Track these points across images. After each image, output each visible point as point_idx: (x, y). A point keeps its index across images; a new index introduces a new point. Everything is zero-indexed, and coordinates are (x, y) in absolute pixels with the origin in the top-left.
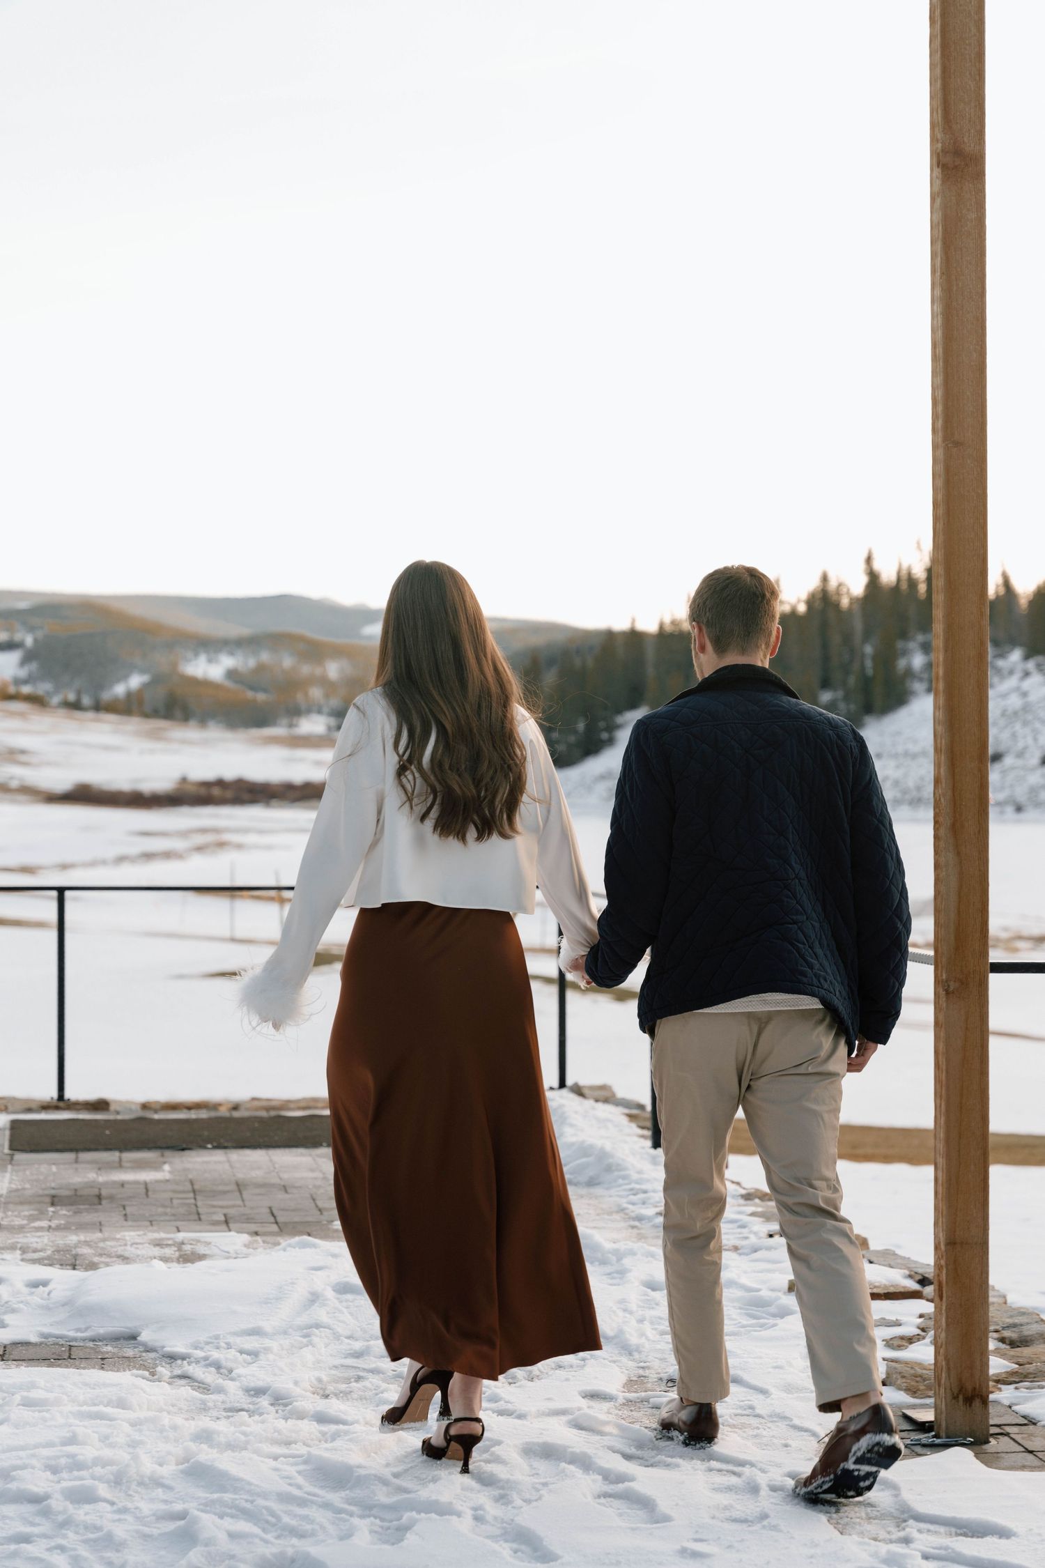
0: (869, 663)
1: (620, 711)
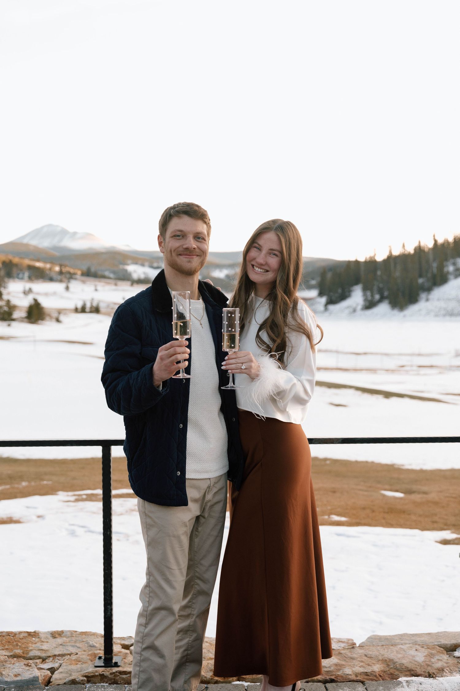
0: (435, 269)
1: (352, 286)
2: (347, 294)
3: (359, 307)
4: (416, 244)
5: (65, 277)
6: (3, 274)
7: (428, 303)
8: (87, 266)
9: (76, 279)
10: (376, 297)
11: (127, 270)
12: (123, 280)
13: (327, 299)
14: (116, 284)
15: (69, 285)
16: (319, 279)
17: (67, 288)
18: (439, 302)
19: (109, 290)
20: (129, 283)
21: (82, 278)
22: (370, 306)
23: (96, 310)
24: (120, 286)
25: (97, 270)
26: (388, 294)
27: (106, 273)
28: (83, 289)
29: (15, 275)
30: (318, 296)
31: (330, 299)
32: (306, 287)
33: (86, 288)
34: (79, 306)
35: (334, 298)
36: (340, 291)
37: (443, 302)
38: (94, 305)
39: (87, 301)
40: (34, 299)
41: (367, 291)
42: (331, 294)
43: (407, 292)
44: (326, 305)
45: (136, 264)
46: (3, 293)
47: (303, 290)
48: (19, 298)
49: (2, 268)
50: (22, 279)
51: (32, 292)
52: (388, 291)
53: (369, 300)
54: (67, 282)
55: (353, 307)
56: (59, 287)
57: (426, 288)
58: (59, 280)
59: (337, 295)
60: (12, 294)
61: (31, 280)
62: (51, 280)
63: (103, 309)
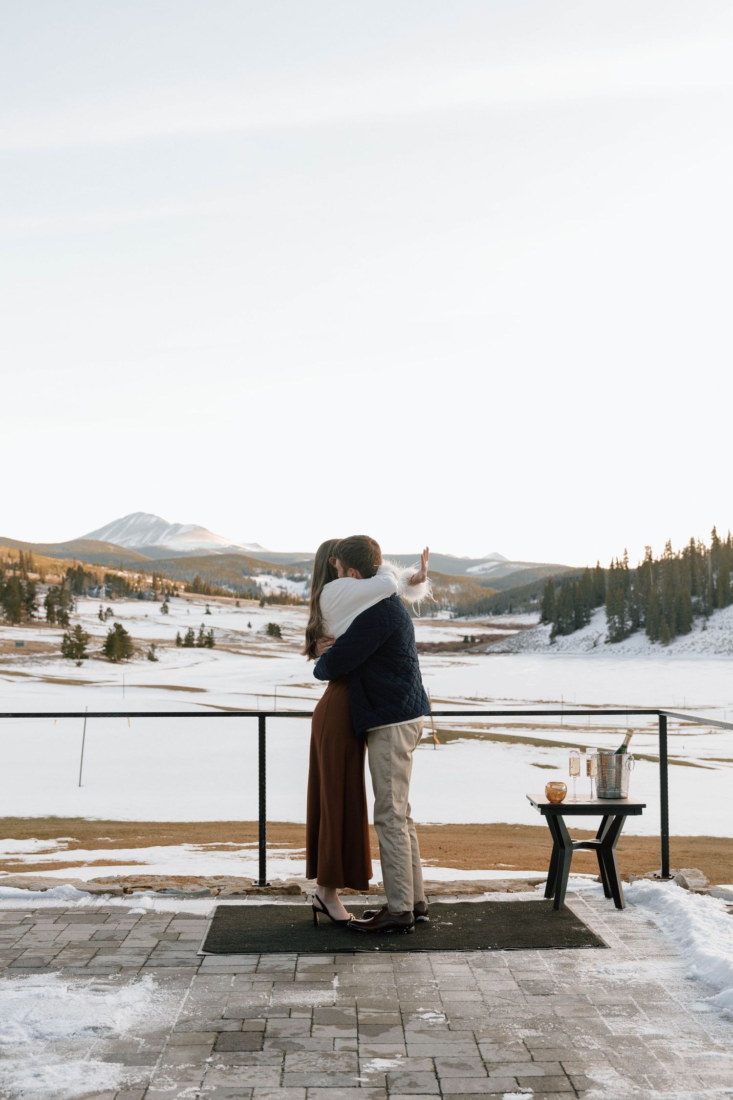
1: (592, 608)
2: (585, 619)
3: (603, 639)
4: (687, 544)
5: (162, 594)
6: (67, 587)
7: (705, 633)
8: (195, 577)
9: (178, 596)
10: (628, 625)
11: (255, 583)
12: (249, 597)
13: (553, 627)
14: (238, 605)
15: (168, 604)
16: (543, 597)
17: (165, 610)
18: (721, 632)
19: (228, 612)
20: (258, 602)
21: (187, 594)
22: (619, 638)
23: (208, 642)
24: (244, 606)
25: (210, 582)
26: (645, 619)
27: (223, 587)
28: (188, 611)
29: (87, 589)
30: (540, 623)
31: (559, 627)
32: (524, 609)
33: (193, 609)
34: (183, 636)
35: (565, 626)
36: (573, 615)
37: (728, 632)
38: (206, 634)
39: (195, 628)
40: (115, 625)
41: (614, 615)
42: (560, 619)
43: (674, 616)
44: (552, 636)
45: (269, 573)
46: (69, 616)
47: (520, 614)
48: (93, 624)
49: (67, 579)
50: (97, 596)
51: (112, 615)
52: (646, 615)
53: (616, 629)
54: (164, 600)
55: (593, 639)
56: (152, 608)
57: (702, 611)
58: (152, 598)
59: (569, 621)
60: (82, 618)
61: (111, 598)
62: (141, 597)
63: (218, 641)
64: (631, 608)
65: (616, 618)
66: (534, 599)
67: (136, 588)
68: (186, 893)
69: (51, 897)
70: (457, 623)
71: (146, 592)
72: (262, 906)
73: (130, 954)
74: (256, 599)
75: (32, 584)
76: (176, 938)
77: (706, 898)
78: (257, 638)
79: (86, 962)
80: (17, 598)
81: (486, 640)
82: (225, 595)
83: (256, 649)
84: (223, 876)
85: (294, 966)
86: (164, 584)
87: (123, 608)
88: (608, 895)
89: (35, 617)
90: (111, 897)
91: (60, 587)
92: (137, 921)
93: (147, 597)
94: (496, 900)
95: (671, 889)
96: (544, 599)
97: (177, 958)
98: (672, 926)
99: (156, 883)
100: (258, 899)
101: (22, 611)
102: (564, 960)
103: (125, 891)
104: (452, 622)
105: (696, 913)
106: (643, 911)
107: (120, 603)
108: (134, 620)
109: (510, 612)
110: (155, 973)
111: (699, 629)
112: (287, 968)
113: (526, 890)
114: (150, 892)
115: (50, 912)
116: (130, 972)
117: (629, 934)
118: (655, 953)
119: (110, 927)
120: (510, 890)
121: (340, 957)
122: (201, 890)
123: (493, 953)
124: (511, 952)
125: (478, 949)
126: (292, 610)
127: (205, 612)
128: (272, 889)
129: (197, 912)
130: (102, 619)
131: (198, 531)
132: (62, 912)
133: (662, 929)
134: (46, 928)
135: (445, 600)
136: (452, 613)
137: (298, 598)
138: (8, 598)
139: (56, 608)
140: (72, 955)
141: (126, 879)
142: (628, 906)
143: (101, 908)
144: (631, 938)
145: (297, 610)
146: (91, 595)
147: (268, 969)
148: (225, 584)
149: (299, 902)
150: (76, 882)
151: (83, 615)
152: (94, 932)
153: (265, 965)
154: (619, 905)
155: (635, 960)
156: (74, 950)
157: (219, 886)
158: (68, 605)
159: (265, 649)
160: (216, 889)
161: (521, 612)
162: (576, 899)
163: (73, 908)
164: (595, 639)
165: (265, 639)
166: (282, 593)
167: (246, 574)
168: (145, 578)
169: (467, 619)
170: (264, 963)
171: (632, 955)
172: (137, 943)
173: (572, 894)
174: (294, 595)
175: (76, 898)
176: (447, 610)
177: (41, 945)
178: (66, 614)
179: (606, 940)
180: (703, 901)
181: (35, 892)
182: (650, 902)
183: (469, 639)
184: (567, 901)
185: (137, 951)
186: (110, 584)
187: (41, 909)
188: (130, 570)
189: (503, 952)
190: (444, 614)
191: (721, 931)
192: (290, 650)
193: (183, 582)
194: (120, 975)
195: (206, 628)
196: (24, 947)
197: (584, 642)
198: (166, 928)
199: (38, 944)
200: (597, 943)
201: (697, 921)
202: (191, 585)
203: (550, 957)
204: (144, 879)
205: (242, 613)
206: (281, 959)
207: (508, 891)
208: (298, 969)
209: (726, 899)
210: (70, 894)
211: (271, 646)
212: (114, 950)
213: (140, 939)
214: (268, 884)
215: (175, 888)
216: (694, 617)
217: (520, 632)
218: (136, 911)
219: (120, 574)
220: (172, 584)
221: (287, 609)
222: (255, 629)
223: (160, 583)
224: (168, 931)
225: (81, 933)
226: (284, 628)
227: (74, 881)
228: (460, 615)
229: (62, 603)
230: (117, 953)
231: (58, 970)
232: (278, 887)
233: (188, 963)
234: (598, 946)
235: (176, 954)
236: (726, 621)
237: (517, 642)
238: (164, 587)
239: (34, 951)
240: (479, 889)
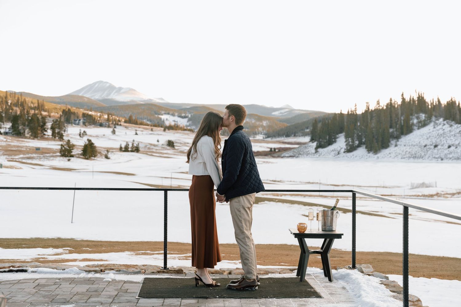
0: (402, 122)
1: (338, 134)
2: (334, 140)
3: (343, 150)
5: (112, 124)
6: (63, 119)
7: (396, 148)
8: (129, 115)
9: (120, 125)
10: (356, 143)
11: (161, 119)
12: (158, 126)
13: (317, 144)
14: (152, 130)
15: (115, 129)
16: (312, 128)
17: (114, 132)
18: (405, 147)
19: (147, 134)
20: (163, 129)
21: (125, 124)
22: (351, 150)
23: (136, 150)
24: (155, 131)
25: (138, 118)
26: (365, 141)
27: (144, 121)
28: (126, 133)
29: (73, 121)
30: (310, 142)
31: (320, 144)
32: (302, 134)
33: (128, 132)
34: (123, 146)
35: (323, 143)
36: (328, 138)
37: (408, 147)
38: (135, 145)
39: (129, 142)
40: (88, 140)
41: (349, 138)
42: (321, 140)
43: (380, 139)
44: (317, 148)
45: (168, 114)
46: (64, 134)
47: (300, 136)
48: (76, 139)
49: (62, 115)
50: (78, 124)
51: (86, 135)
52: (365, 138)
53: (350, 145)
54: (113, 127)
55: (338, 150)
56: (107, 131)
57: (395, 136)
58: (107, 126)
59: (325, 141)
60: (71, 136)
61: (85, 125)
62: (101, 125)
63: (142, 149)
64: (358, 135)
65: (350, 140)
66: (307, 128)
67: (99, 120)
68: (130, 272)
69: (67, 273)
70: (267, 141)
71: (104, 123)
72: (165, 278)
73: (105, 298)
74: (162, 127)
75: (44, 118)
76: (126, 291)
77: (370, 277)
78: (162, 147)
79: (86, 301)
80: (36, 125)
81: (281, 150)
82: (145, 125)
83: (161, 153)
84: (147, 265)
85: (180, 304)
86: (113, 119)
87: (92, 131)
88: (326, 276)
89: (46, 135)
90: (95, 273)
91: (59, 120)
92: (108, 284)
93: (104, 125)
94: (274, 277)
95: (355, 273)
96: (312, 129)
97: (127, 300)
98: (353, 289)
99: (116, 267)
100: (163, 275)
101: (39, 132)
102: (302, 303)
103: (101, 271)
104: (264, 140)
105: (364, 283)
106: (341, 282)
107: (90, 128)
108: (98, 137)
109: (295, 136)
110: (117, 305)
111: (393, 146)
112: (177, 304)
113: (288, 273)
114: (113, 271)
115: (67, 280)
116: (106, 305)
117: (333, 292)
118: (344, 301)
119: (95, 286)
120: (281, 273)
121: (200, 300)
122: (137, 271)
123: (270, 300)
124: (278, 299)
125: (264, 298)
126: (180, 133)
127: (135, 133)
128: (170, 270)
129: (135, 280)
130: (81, 137)
131: (131, 91)
132: (73, 280)
133: (349, 290)
134: (66, 286)
135: (260, 129)
136: (264, 136)
137: (184, 127)
138: (31, 125)
139: (57, 131)
140: (79, 298)
141: (101, 266)
142: (334, 280)
143: (91, 278)
144: (333, 294)
145: (183, 133)
146: (75, 124)
147: (168, 305)
148: (145, 119)
149: (182, 276)
150: (78, 267)
151: (71, 134)
152: (88, 288)
153: (167, 303)
154: (330, 280)
155: (334, 303)
156: (80, 296)
157: (145, 269)
158: (63, 129)
159: (166, 154)
160: (144, 270)
161: (300, 135)
162: (311, 277)
163: (78, 278)
164: (339, 151)
165: (166, 148)
166: (175, 124)
167: (156, 114)
168: (103, 115)
169: (272, 139)
170: (166, 302)
171: (333, 301)
172: (108, 293)
173: (309, 275)
174: (181, 126)
175: (79, 274)
176: (261, 134)
177: (65, 293)
178: (62, 134)
179: (322, 294)
180: (369, 278)
181: (60, 271)
182: (345, 279)
183: (273, 150)
184: (306, 278)
185: (108, 296)
186: (85, 118)
187: (63, 278)
188: (95, 111)
189: (275, 299)
190: (260, 136)
191: (375, 291)
192: (179, 154)
193: (123, 117)
194: (101, 306)
195: (135, 142)
196: (57, 294)
197: (333, 152)
198: (121, 287)
199: (63, 293)
200: (318, 296)
201: (364, 286)
202: (127, 119)
203: (295, 302)
204: (110, 266)
205: (154, 134)
206: (174, 300)
207: (280, 273)
208: (182, 305)
209: (381, 278)
210: (76, 271)
211: (169, 152)
212: (98, 296)
213: (109, 291)
214: (168, 268)
215: (125, 270)
216: (391, 140)
217: (300, 146)
218: (107, 279)
219: (90, 113)
220: (118, 119)
221: (178, 133)
222: (161, 142)
223: (111, 118)
224: (122, 288)
225: (83, 288)
226: (176, 143)
227: (77, 266)
228: (268, 137)
229: (60, 128)
230: (100, 297)
231: (74, 304)
232: (172, 270)
233: (132, 302)
234: (318, 297)
235: (126, 298)
236: (407, 142)
237: (298, 151)
238: (113, 120)
239: (62, 296)
240: (266, 272)
